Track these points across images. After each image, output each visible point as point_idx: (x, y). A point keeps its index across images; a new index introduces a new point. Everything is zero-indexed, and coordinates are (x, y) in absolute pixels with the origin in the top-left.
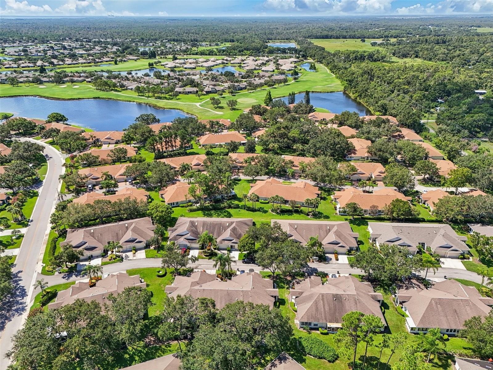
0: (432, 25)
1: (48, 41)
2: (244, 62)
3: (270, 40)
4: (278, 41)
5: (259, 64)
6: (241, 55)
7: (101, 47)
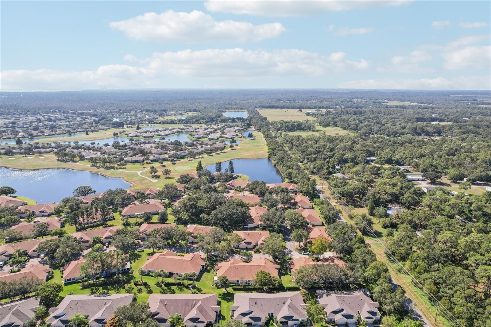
0: (357, 98)
1: (39, 113)
2: (196, 131)
3: (227, 109)
4: (234, 110)
5: (208, 133)
6: (197, 124)
7: (82, 118)
